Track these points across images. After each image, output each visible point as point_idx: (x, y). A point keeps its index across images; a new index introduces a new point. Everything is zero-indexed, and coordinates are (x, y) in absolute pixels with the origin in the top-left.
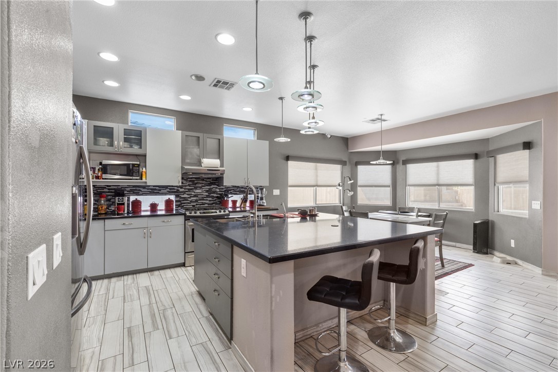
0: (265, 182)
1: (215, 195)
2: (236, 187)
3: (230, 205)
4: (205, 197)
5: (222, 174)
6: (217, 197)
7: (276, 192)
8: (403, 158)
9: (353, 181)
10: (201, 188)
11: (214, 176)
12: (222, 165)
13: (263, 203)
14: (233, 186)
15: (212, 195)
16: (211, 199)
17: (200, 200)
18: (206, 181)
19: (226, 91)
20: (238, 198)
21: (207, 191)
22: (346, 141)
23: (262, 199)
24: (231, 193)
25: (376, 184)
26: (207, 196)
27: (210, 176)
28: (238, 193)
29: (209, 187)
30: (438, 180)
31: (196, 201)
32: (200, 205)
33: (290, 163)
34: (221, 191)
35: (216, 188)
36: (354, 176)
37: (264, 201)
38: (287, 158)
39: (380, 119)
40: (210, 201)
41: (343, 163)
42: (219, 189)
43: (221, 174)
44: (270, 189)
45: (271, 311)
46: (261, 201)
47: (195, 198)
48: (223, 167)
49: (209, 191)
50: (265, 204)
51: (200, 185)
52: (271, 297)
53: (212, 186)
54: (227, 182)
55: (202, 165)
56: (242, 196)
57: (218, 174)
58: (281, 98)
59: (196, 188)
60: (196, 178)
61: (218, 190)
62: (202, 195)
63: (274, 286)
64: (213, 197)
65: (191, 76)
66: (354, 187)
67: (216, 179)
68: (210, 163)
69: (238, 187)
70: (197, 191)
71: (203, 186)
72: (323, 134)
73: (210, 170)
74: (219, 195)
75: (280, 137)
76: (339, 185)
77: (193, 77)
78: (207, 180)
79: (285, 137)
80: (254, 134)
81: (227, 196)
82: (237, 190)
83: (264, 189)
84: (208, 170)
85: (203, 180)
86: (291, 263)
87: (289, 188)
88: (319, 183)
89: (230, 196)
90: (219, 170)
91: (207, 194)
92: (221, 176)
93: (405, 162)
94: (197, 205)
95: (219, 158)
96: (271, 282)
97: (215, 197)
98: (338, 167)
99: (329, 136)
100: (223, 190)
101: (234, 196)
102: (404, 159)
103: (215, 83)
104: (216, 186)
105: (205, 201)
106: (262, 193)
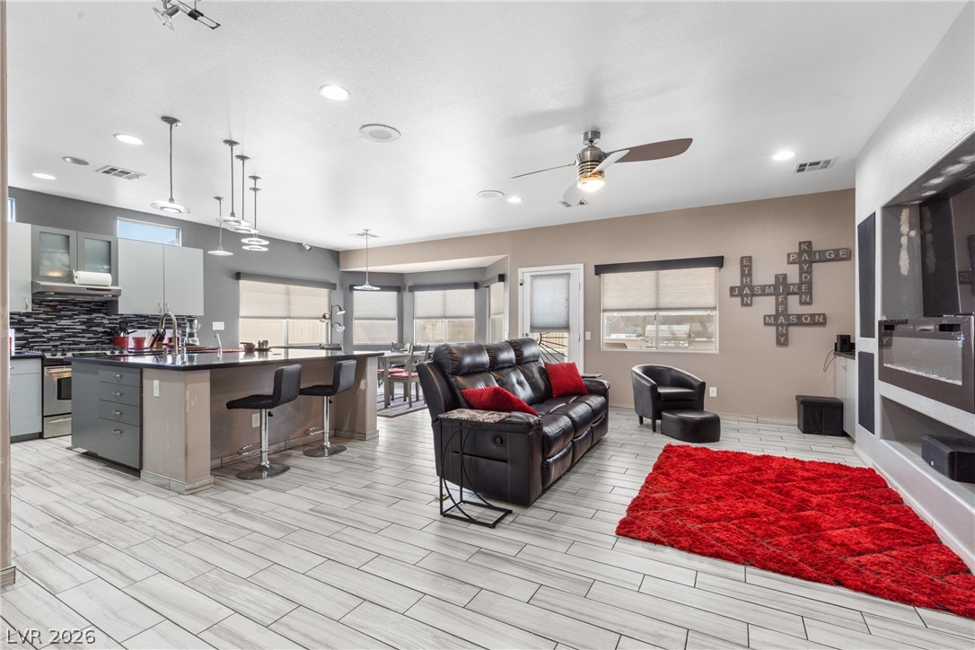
0: (197, 309)
1: (100, 329)
2: (141, 316)
3: (131, 344)
4: (79, 333)
5: (116, 296)
6: (103, 332)
7: (218, 326)
8: (410, 283)
9: (344, 312)
10: (70, 317)
11: (97, 299)
12: (115, 282)
13: (194, 341)
14: (137, 316)
15: (93, 328)
16: (91, 335)
17: (70, 336)
18: (81, 307)
19: (127, 180)
20: (147, 335)
21: (83, 323)
22: (336, 256)
23: (191, 335)
24: (133, 327)
25: (377, 317)
26: (83, 330)
27: (88, 299)
28: (146, 326)
29: (88, 317)
30: (444, 311)
31: (61, 338)
32: (70, 344)
33: (242, 283)
34: (113, 323)
35: (103, 318)
36: (348, 305)
37: (196, 338)
38: (238, 276)
39: (366, 234)
40: (90, 338)
41: (332, 286)
42: (109, 320)
43: (113, 296)
44: (207, 320)
45: (185, 413)
46: (190, 339)
47: (59, 334)
48: (117, 285)
49: (89, 323)
50: (198, 344)
51: (70, 313)
52: (186, 401)
53: (95, 315)
54: (124, 308)
55: (75, 280)
56: (154, 331)
57: (109, 296)
58: (219, 198)
59: (60, 318)
60: (59, 301)
61: (106, 321)
62: (75, 329)
63: (188, 392)
64: (96, 332)
65: (64, 158)
66: (348, 320)
67: (103, 304)
68: (90, 278)
69: (147, 317)
70: (63, 322)
71: (75, 315)
72: (299, 244)
73: (92, 289)
74: (108, 330)
75: (216, 249)
76: (324, 317)
77: (68, 160)
78: (84, 305)
79: (224, 250)
80: (177, 236)
81: (124, 330)
82: (143, 321)
83: (196, 321)
84: (88, 289)
85: (75, 304)
86: (207, 374)
87: (240, 320)
88: (293, 314)
89: (129, 331)
90: (110, 290)
91: (84, 327)
92: (114, 299)
93: (413, 289)
94: (62, 344)
95: (109, 271)
96: (186, 389)
97: (100, 332)
98: (325, 291)
99: (308, 248)
100: (118, 321)
101: (139, 331)
102: (411, 285)
103: (107, 169)
104: (102, 315)
105: (79, 339)
106: (191, 327)
